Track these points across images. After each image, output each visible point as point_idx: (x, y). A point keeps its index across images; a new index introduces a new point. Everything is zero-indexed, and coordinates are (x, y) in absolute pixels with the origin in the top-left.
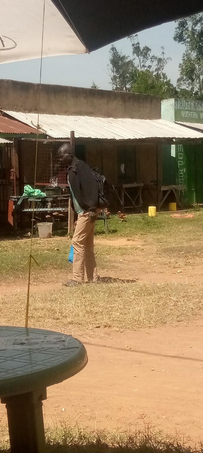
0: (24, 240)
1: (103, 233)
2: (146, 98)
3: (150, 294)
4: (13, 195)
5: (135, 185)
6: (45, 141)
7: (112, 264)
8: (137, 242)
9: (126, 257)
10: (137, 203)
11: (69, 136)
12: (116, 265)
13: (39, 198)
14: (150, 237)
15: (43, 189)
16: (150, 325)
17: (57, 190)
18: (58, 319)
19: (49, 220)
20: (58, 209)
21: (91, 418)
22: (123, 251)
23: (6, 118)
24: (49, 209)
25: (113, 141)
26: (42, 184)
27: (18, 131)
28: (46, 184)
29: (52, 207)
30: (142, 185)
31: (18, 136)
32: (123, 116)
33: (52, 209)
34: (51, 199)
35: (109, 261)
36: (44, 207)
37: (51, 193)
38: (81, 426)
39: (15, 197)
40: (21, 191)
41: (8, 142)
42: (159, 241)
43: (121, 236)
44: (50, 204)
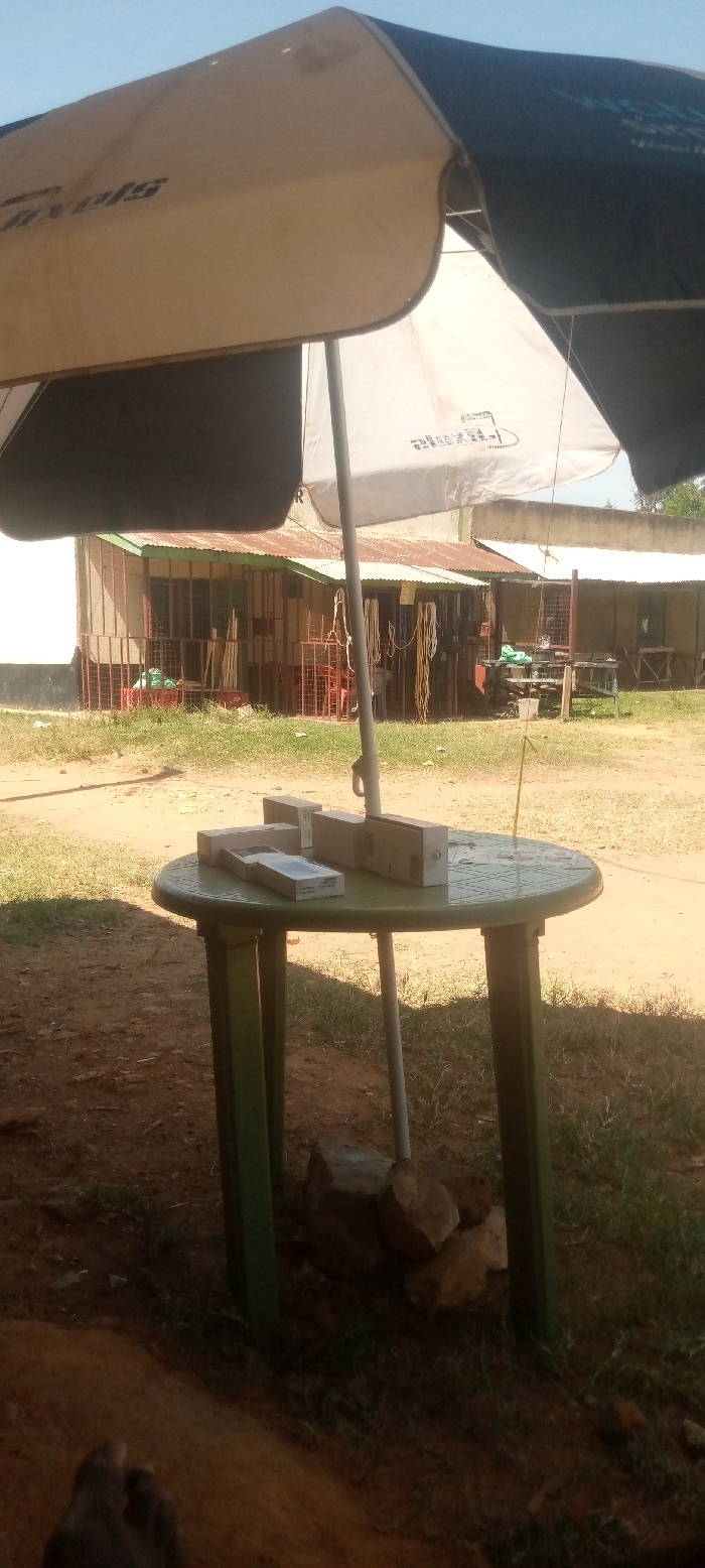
0: (498, 722)
1: (612, 716)
2: (687, 522)
3: (679, 806)
4: (487, 658)
5: (661, 649)
6: (535, 583)
7: (624, 761)
8: (662, 731)
9: (645, 752)
10: (663, 675)
11: (570, 578)
12: (631, 762)
13: (522, 665)
14: (680, 726)
15: (529, 651)
16: (679, 850)
17: (549, 653)
18: (545, 833)
19: (533, 696)
20: (548, 680)
21: (590, 972)
22: (640, 743)
23: (482, 550)
24: (534, 680)
25: (633, 585)
26: (527, 644)
27: (496, 568)
28: (533, 644)
29: (540, 676)
30: (671, 650)
31: (497, 576)
32: (650, 550)
33: (539, 681)
34: (540, 666)
35: (619, 757)
36: (528, 677)
37: (540, 657)
38: (576, 981)
39: (488, 661)
40: (497, 654)
41: (483, 584)
42: (695, 732)
43: (638, 722)
44: (536, 673)
